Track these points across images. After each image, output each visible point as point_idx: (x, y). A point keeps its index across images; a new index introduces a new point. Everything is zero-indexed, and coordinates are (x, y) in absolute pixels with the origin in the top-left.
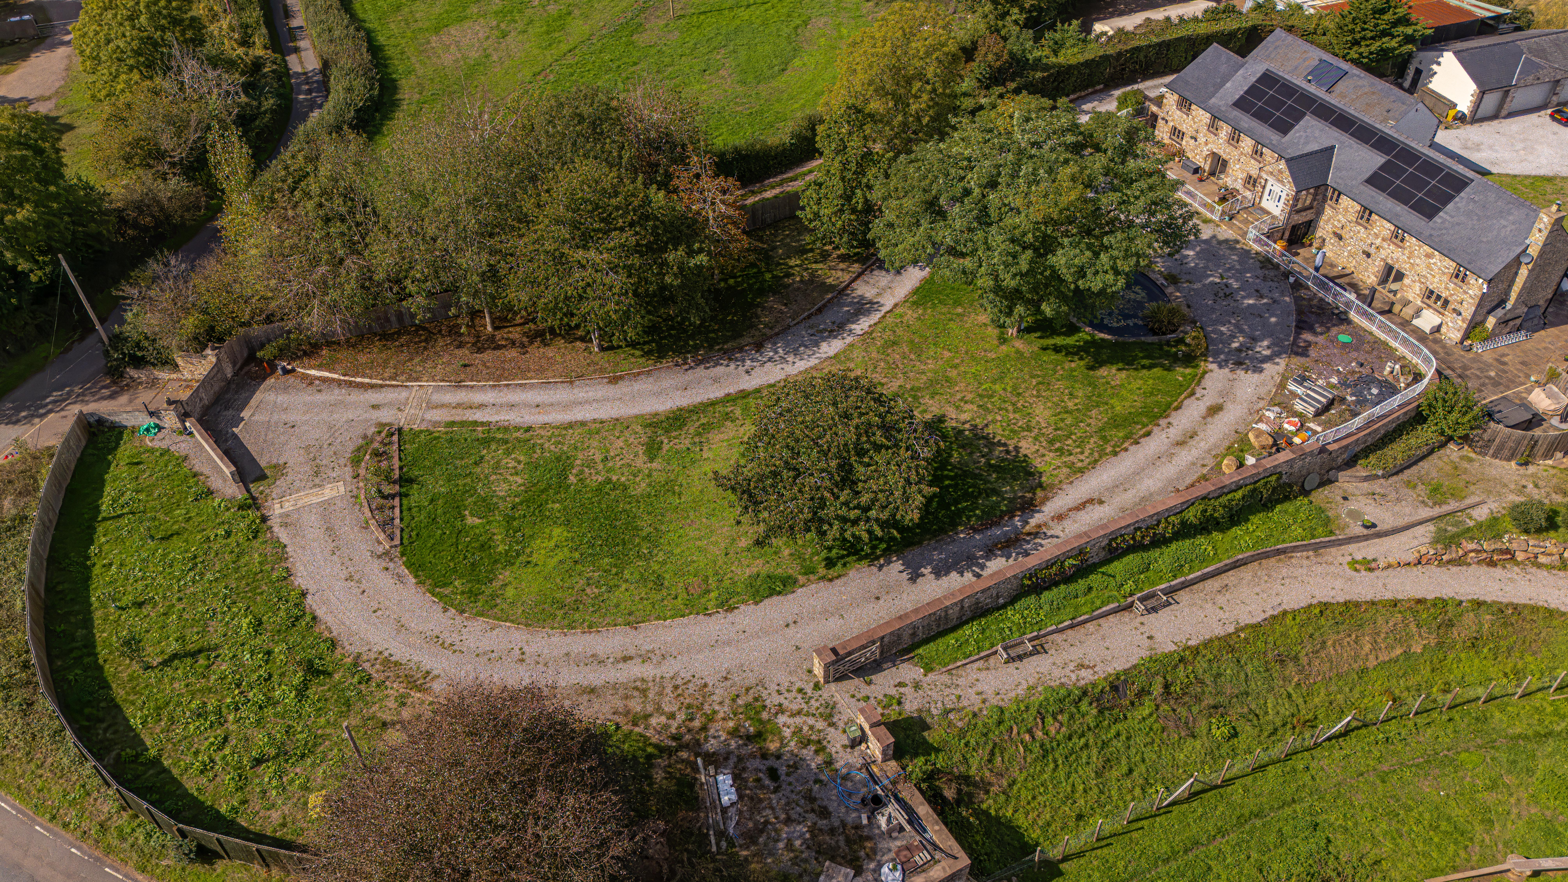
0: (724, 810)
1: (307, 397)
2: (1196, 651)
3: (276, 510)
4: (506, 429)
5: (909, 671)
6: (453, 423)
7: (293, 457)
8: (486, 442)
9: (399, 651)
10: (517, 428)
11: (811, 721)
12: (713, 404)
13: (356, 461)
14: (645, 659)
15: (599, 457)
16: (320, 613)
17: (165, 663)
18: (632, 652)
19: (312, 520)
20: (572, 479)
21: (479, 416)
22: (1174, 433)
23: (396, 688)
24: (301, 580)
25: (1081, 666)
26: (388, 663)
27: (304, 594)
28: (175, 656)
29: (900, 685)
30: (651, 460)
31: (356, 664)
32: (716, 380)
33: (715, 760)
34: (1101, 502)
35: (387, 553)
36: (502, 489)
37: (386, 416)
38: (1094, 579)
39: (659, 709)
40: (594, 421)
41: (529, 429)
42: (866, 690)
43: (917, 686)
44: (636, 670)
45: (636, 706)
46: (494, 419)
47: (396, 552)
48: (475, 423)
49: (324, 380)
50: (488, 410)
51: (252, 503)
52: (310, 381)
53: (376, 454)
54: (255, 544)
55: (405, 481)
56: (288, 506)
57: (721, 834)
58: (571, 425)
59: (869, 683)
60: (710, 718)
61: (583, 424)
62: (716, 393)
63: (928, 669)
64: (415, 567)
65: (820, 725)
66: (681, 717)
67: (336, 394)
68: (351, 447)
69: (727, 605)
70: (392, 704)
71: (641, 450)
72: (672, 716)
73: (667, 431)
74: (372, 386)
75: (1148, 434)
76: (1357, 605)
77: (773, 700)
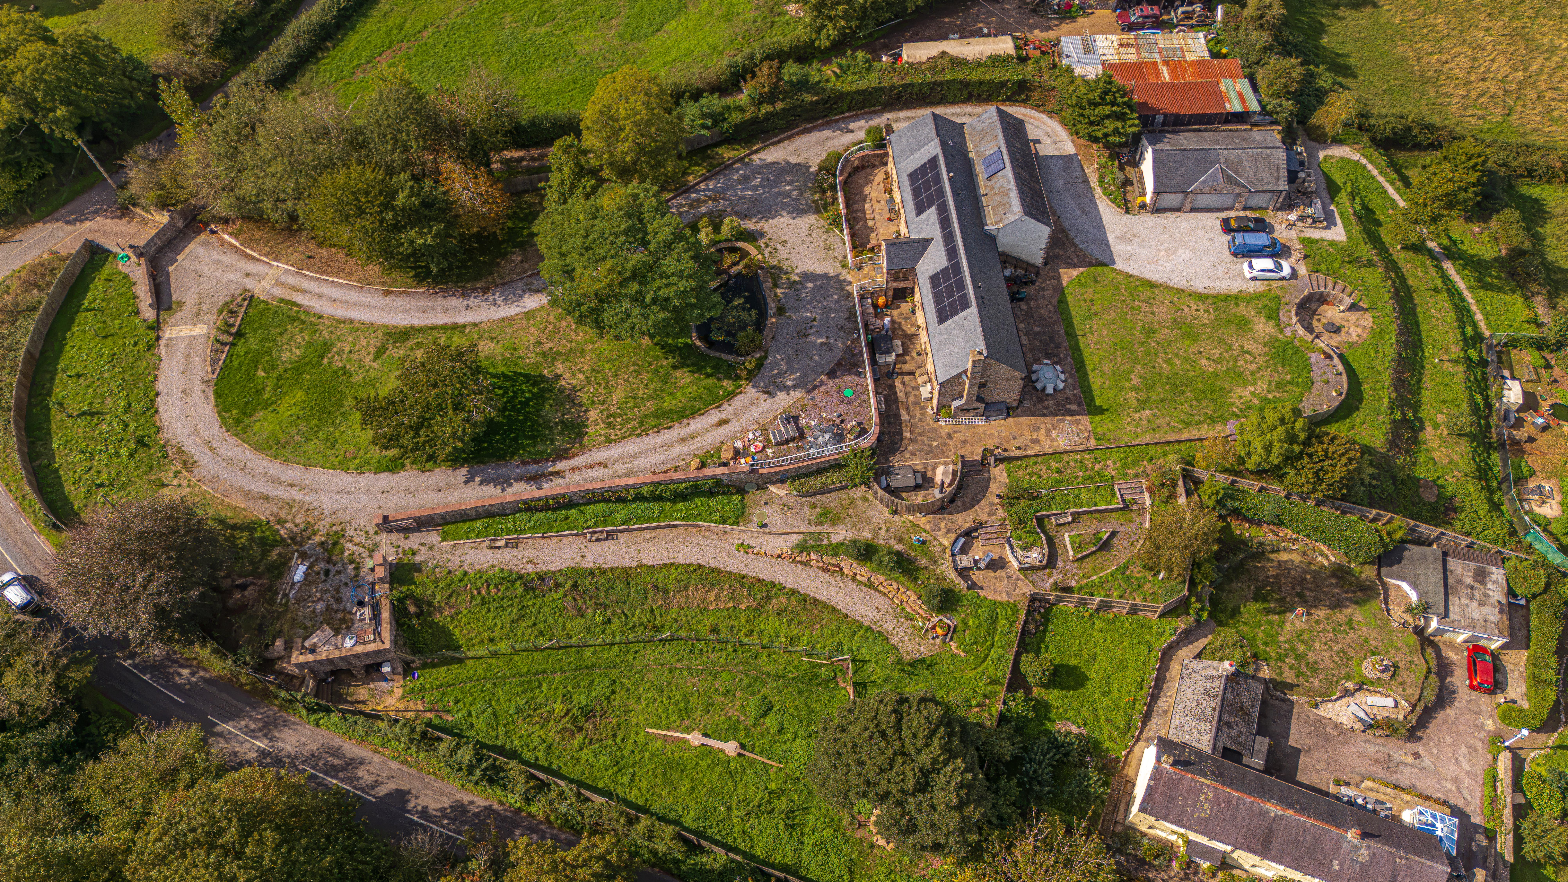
0: (293, 584)
1: (216, 255)
2: (603, 572)
3: (168, 333)
4: (308, 313)
5: (433, 537)
6: (282, 300)
7: (190, 299)
8: (293, 319)
9: (188, 446)
10: (315, 315)
11: (362, 550)
12: (433, 328)
13: (220, 312)
14: (302, 488)
15: (347, 349)
16: (161, 409)
17: (79, 416)
18: (298, 482)
19: (181, 347)
20: (326, 360)
21: (299, 299)
22: (686, 431)
23: (177, 465)
24: (160, 386)
25: (530, 562)
26: (180, 450)
27: (157, 395)
28: (84, 413)
29: (423, 544)
30: (375, 360)
31: (164, 446)
32: (445, 310)
33: (303, 556)
34: (606, 466)
35: (208, 382)
36: (285, 356)
37: (250, 283)
38: (573, 513)
39: (293, 520)
40: (360, 322)
41: (321, 317)
42: (402, 542)
43: (431, 548)
44: (295, 494)
45: (283, 514)
46: (306, 303)
47: (213, 382)
48: (295, 304)
49: (231, 245)
50: (306, 296)
51: (156, 327)
52: (223, 243)
53: (231, 312)
54: (148, 354)
55: (239, 334)
56: (174, 334)
57: (286, 595)
58: (344, 321)
59: (406, 538)
60: (315, 533)
61: (352, 322)
62: (440, 320)
63: (444, 539)
64: (218, 395)
65: (365, 555)
66: (302, 527)
67: (230, 258)
68: (222, 302)
69: (360, 470)
70: (171, 474)
71: (373, 350)
72: (297, 526)
73: (395, 342)
74: (253, 258)
75: (669, 428)
76: (720, 571)
77: (350, 532)
